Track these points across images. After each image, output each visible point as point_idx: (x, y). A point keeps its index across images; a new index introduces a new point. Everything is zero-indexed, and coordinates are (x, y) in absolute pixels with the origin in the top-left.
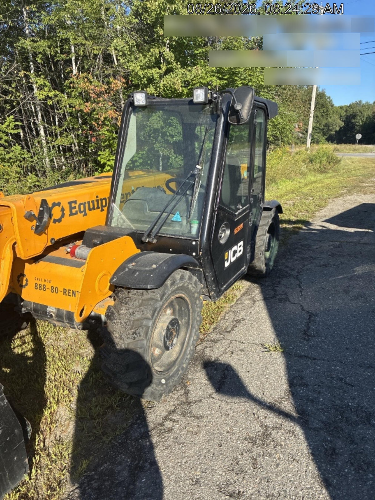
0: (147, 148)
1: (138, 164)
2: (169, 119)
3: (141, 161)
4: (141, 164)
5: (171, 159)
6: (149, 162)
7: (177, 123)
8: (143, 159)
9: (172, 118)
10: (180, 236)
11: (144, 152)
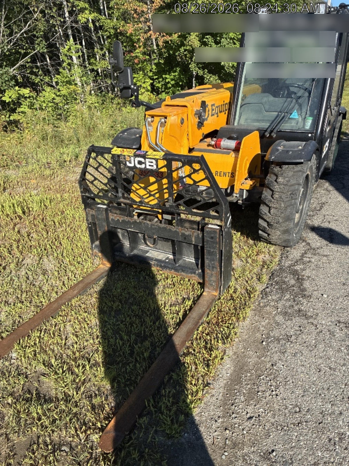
0: (179, 69)
1: (171, 86)
2: (204, 38)
3: (173, 82)
4: (173, 85)
5: (205, 79)
6: (181, 83)
7: (212, 42)
8: (175, 81)
9: (207, 37)
10: (297, 130)
11: (176, 74)
